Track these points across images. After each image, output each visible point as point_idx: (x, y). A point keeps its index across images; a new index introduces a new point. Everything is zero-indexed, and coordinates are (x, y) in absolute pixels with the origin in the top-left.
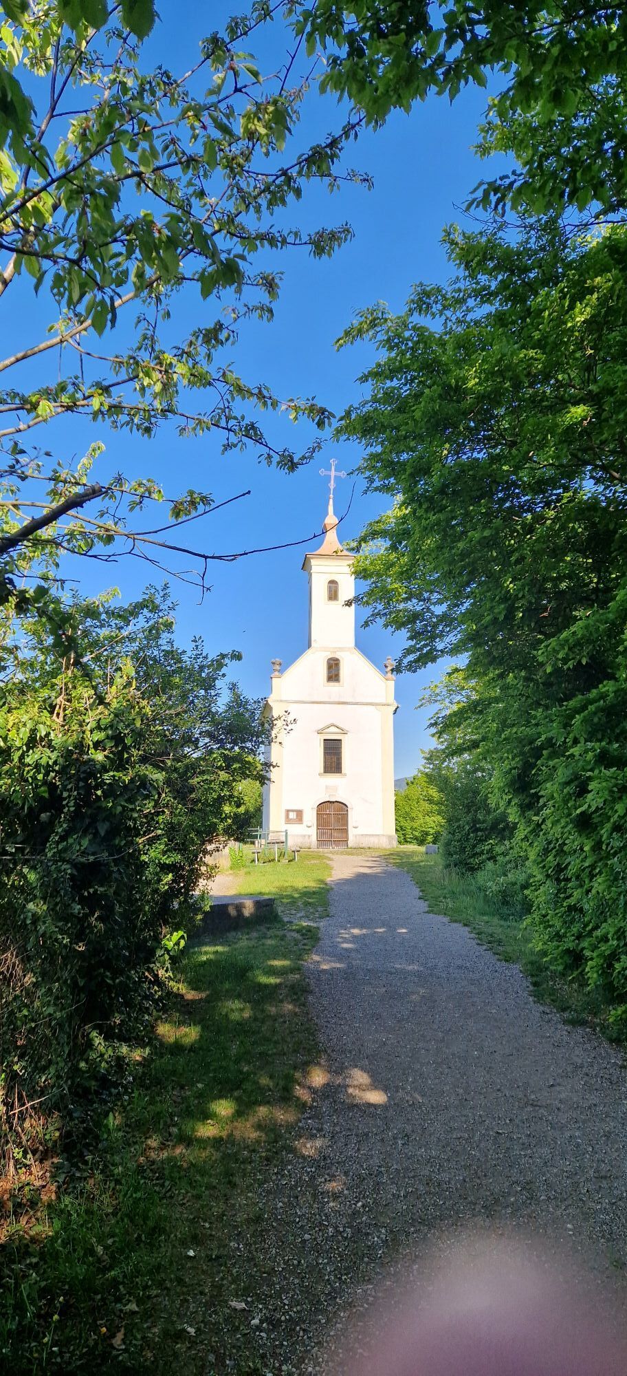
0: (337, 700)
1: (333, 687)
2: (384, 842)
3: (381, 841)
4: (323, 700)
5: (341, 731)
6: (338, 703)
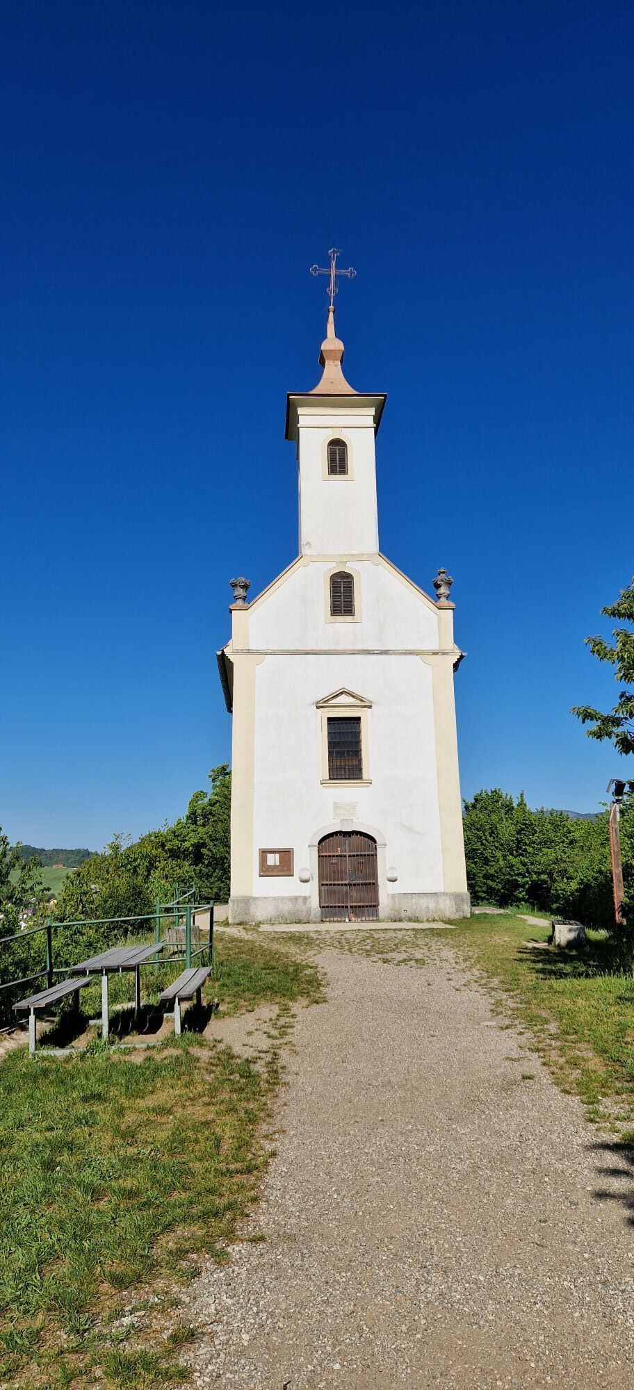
0: (350, 647)
1: (342, 624)
2: (448, 908)
3: (441, 906)
4: (324, 648)
5: (359, 703)
6: (353, 653)
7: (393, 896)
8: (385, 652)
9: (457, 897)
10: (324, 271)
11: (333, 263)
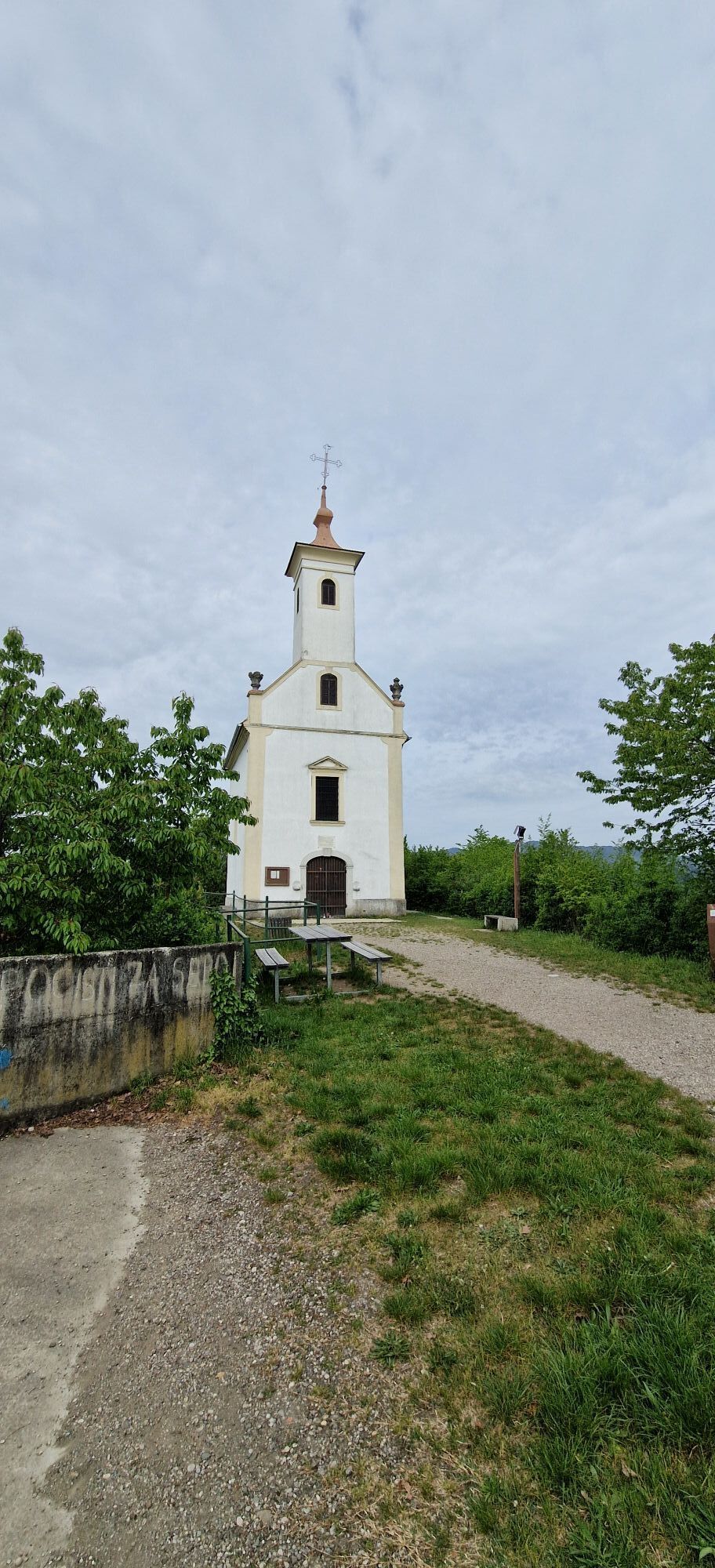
0: (333, 727)
1: (328, 711)
2: (392, 908)
3: (388, 908)
4: (315, 727)
5: (338, 767)
6: (335, 732)
7: (357, 902)
8: (357, 733)
9: (399, 902)
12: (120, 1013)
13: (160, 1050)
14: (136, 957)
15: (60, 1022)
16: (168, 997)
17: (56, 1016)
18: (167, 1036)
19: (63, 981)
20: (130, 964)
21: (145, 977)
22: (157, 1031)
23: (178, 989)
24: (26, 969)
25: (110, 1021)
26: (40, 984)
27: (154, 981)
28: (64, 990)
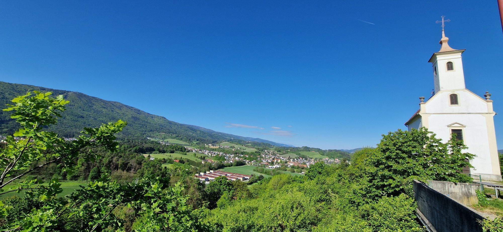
0: (458, 112)
1: (454, 106)
3: (492, 177)
4: (449, 112)
5: (461, 126)
7: (475, 174)
8: (470, 113)
9: (497, 176)
10: (440, 22)
11: (443, 19)
12: (462, 193)
13: (469, 201)
14: (463, 184)
15: (454, 193)
16: (469, 192)
17: (453, 192)
18: (470, 199)
19: (453, 186)
20: (462, 185)
21: (465, 188)
22: (468, 198)
23: (470, 191)
24: (449, 184)
25: (461, 194)
26: (451, 186)
27: (466, 189)
28: (454, 188)
